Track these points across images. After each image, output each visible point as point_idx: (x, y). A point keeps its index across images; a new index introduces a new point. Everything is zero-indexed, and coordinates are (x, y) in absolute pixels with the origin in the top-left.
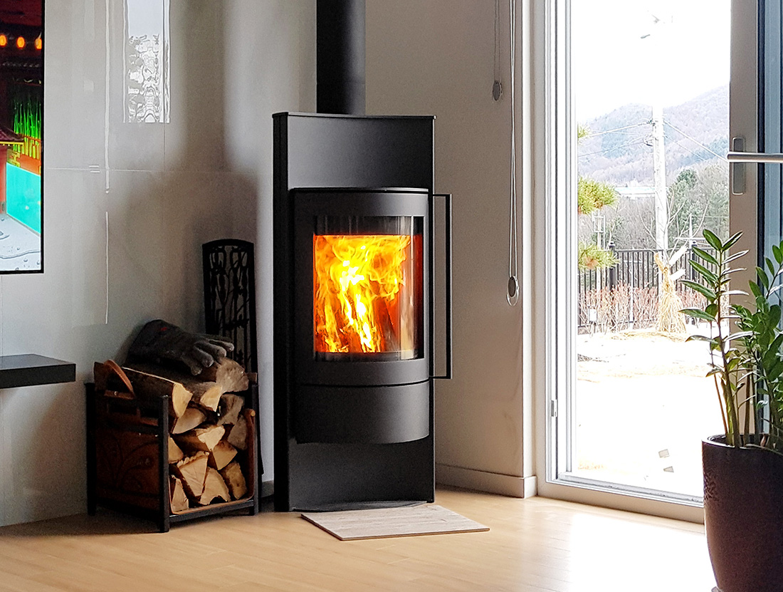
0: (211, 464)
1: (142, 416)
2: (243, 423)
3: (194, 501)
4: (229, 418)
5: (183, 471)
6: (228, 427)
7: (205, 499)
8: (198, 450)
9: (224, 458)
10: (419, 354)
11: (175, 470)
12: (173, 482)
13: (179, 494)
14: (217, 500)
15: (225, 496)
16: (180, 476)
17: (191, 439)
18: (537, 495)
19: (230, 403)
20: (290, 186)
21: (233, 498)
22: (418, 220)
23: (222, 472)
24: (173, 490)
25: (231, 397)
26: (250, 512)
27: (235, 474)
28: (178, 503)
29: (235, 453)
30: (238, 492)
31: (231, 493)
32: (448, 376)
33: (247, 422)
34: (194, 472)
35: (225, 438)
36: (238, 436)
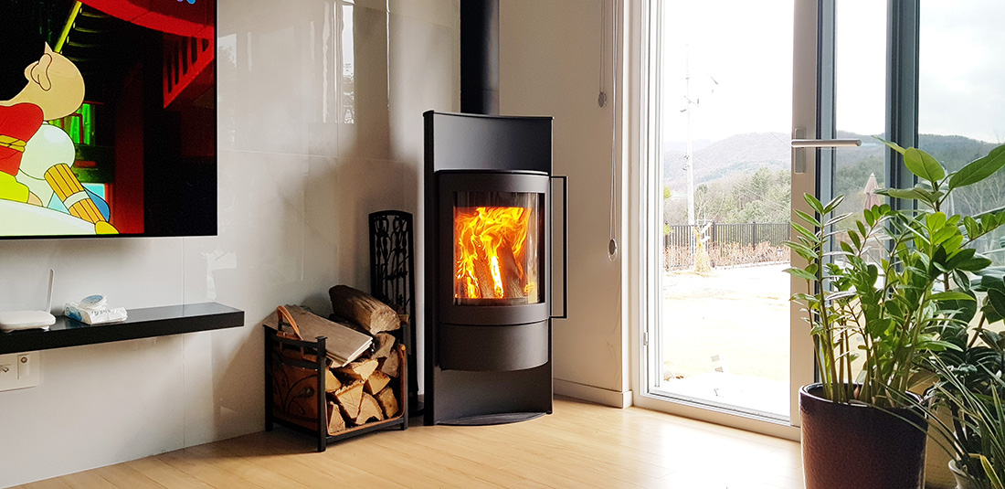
0: (367, 389)
1: (305, 353)
2: (395, 356)
3: (350, 422)
4: (381, 353)
5: (340, 398)
6: (381, 361)
7: (361, 420)
8: (354, 380)
9: (378, 385)
10: (541, 299)
11: (332, 397)
12: (330, 407)
13: (336, 417)
14: (373, 419)
15: (379, 416)
16: (337, 402)
17: (349, 371)
18: (633, 405)
19: (382, 340)
20: (436, 169)
21: (386, 417)
22: (541, 196)
23: (376, 397)
24: (330, 415)
25: (383, 336)
26: (402, 428)
27: (388, 397)
28: (335, 425)
29: (388, 380)
30: (390, 412)
31: (384, 413)
32: (565, 316)
33: (399, 354)
34: (351, 398)
35: (379, 368)
36: (391, 366)
